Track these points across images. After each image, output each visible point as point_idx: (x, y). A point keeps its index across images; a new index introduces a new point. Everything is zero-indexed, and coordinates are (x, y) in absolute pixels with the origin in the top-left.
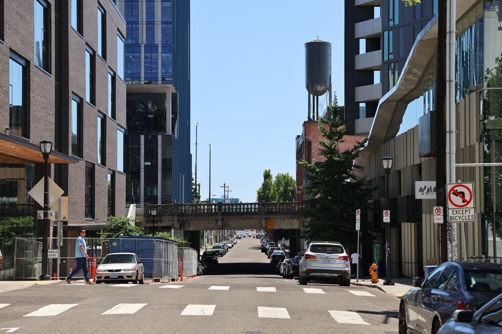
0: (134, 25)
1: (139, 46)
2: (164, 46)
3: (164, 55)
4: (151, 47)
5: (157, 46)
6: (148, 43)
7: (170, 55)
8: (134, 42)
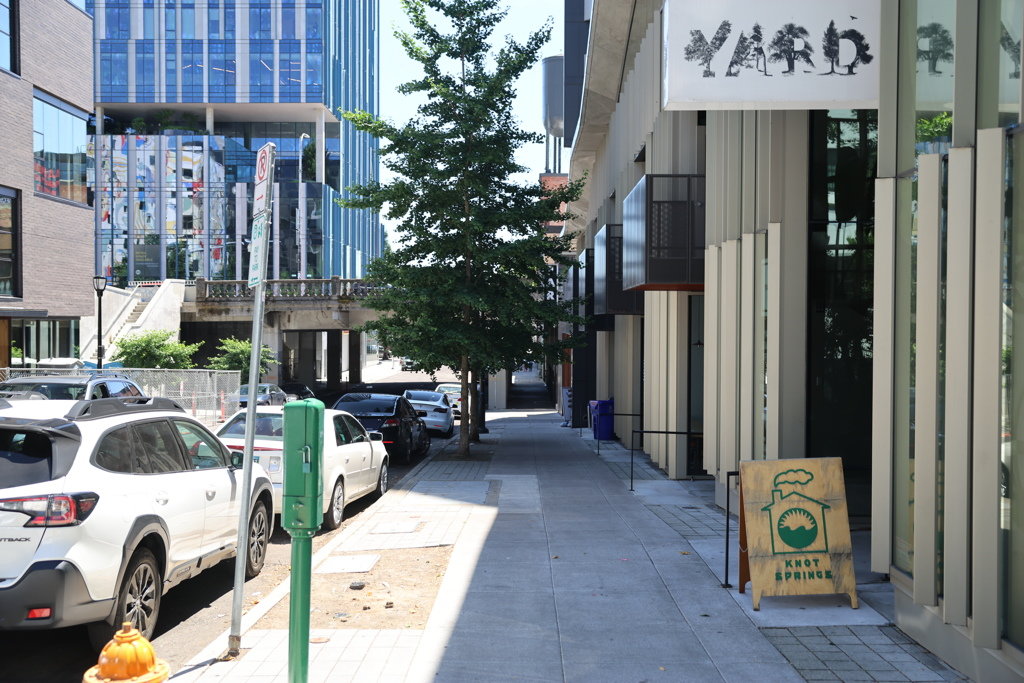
0: (263, 10)
1: (271, 42)
2: (309, 42)
3: (309, 56)
4: (290, 45)
5: (298, 43)
6: (285, 37)
7: (318, 58)
8: (263, 36)
